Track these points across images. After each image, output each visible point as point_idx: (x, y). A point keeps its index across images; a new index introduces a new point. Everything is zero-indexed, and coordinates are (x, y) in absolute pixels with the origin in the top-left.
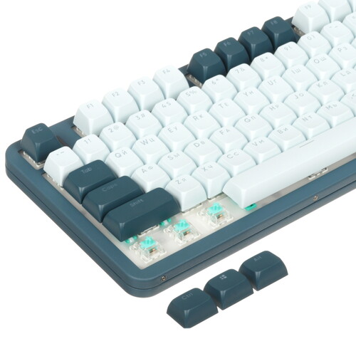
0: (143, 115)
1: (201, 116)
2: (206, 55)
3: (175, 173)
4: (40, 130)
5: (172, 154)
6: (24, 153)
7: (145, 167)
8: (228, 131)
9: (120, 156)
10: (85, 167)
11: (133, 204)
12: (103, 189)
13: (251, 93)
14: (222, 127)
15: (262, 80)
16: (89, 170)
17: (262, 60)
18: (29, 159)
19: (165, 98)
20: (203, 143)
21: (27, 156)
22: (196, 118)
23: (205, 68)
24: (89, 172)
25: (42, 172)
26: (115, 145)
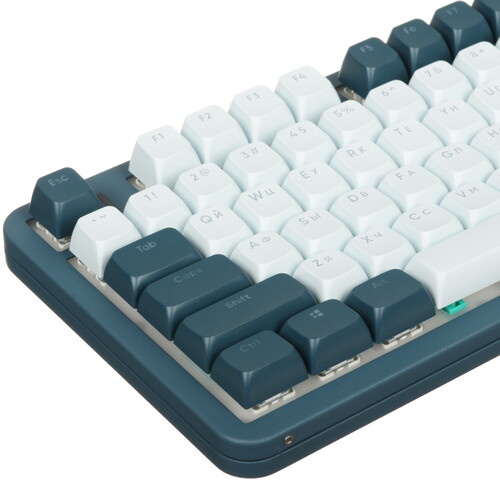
0: (255, 151)
1: (361, 150)
2: (371, 49)
3: (313, 247)
4: (63, 179)
5: (306, 216)
6: (38, 225)
7: (256, 239)
8: (410, 173)
9: (211, 220)
10: (145, 240)
11: (231, 303)
12: (176, 278)
13: (454, 109)
14: (399, 166)
15: (474, 88)
16: (150, 245)
17: (473, 54)
18: (46, 234)
19: (296, 121)
20: (364, 194)
21: (43, 229)
22: (351, 154)
23: (371, 71)
24: (151, 249)
25: (68, 255)
26: (201, 202)
